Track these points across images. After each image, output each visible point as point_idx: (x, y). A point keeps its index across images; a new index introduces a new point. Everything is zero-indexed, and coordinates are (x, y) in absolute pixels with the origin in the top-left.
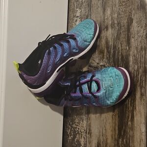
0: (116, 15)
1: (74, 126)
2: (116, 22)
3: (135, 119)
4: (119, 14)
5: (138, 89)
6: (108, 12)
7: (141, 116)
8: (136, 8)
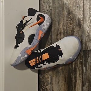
0: (65, 27)
1: (44, 87)
2: (65, 31)
3: (76, 87)
4: (67, 27)
5: (78, 71)
6: (61, 25)
7: (79, 86)
8: (76, 25)
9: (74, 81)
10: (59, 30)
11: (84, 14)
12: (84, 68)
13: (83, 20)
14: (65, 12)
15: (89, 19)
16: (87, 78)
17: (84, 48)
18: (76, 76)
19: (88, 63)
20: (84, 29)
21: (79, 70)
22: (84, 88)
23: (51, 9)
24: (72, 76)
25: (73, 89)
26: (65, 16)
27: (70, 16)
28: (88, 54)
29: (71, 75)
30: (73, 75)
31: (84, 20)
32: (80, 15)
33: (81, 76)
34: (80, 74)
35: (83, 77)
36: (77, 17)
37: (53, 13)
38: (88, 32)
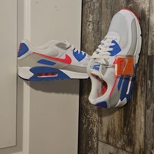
9: (133, 103)
11: (150, 2)
12: (149, 82)
13: (149, 11)
16: (153, 96)
17: (149, 52)
18: (136, 96)
20: (150, 24)
21: (142, 86)
22: (149, 111)
25: (132, 115)
26: (122, 6)
27: (130, 5)
31: (151, 11)
32: (144, 2)
33: (144, 95)
34: (142, 92)
35: (146, 95)
36: (140, 7)
37: (104, 2)
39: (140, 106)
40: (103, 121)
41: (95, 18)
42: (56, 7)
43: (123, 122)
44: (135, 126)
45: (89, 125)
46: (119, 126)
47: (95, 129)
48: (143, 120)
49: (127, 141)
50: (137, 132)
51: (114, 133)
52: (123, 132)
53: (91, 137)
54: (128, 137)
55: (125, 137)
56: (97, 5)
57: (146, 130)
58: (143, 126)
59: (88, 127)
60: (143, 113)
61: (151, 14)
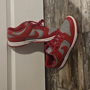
9: (76, 62)
10: (61, 20)
11: (81, 3)
12: (84, 48)
13: (81, 8)
14: (66, 4)
15: (86, 6)
16: (87, 56)
17: (83, 31)
18: (77, 57)
19: (87, 44)
20: (82, 15)
21: (80, 51)
22: (85, 65)
23: (53, 3)
24: (74, 58)
25: (76, 69)
26: (66, 7)
27: (70, 6)
28: (87, 36)
29: (73, 56)
30: (75, 56)
33: (82, 56)
34: (81, 55)
35: (83, 56)
36: (76, 6)
37: (55, 6)
38: (86, 16)
39: (80, 63)
40: (59, 75)
41: (51, 16)
42: (29, 10)
43: (71, 74)
44: (78, 75)
45: (51, 78)
46: (69, 77)
47: (55, 80)
48: (82, 71)
49: (74, 85)
50: (80, 79)
51: (66, 81)
52: (71, 80)
53: (53, 85)
54: (75, 83)
55: (73, 83)
56: (52, 8)
57: (85, 77)
58: (83, 75)
59: (51, 80)
60: (82, 67)
61: (82, 9)
